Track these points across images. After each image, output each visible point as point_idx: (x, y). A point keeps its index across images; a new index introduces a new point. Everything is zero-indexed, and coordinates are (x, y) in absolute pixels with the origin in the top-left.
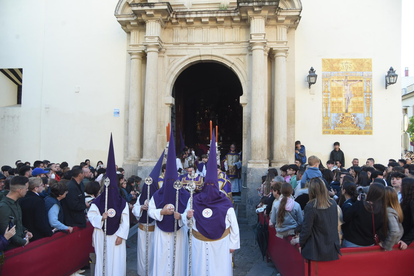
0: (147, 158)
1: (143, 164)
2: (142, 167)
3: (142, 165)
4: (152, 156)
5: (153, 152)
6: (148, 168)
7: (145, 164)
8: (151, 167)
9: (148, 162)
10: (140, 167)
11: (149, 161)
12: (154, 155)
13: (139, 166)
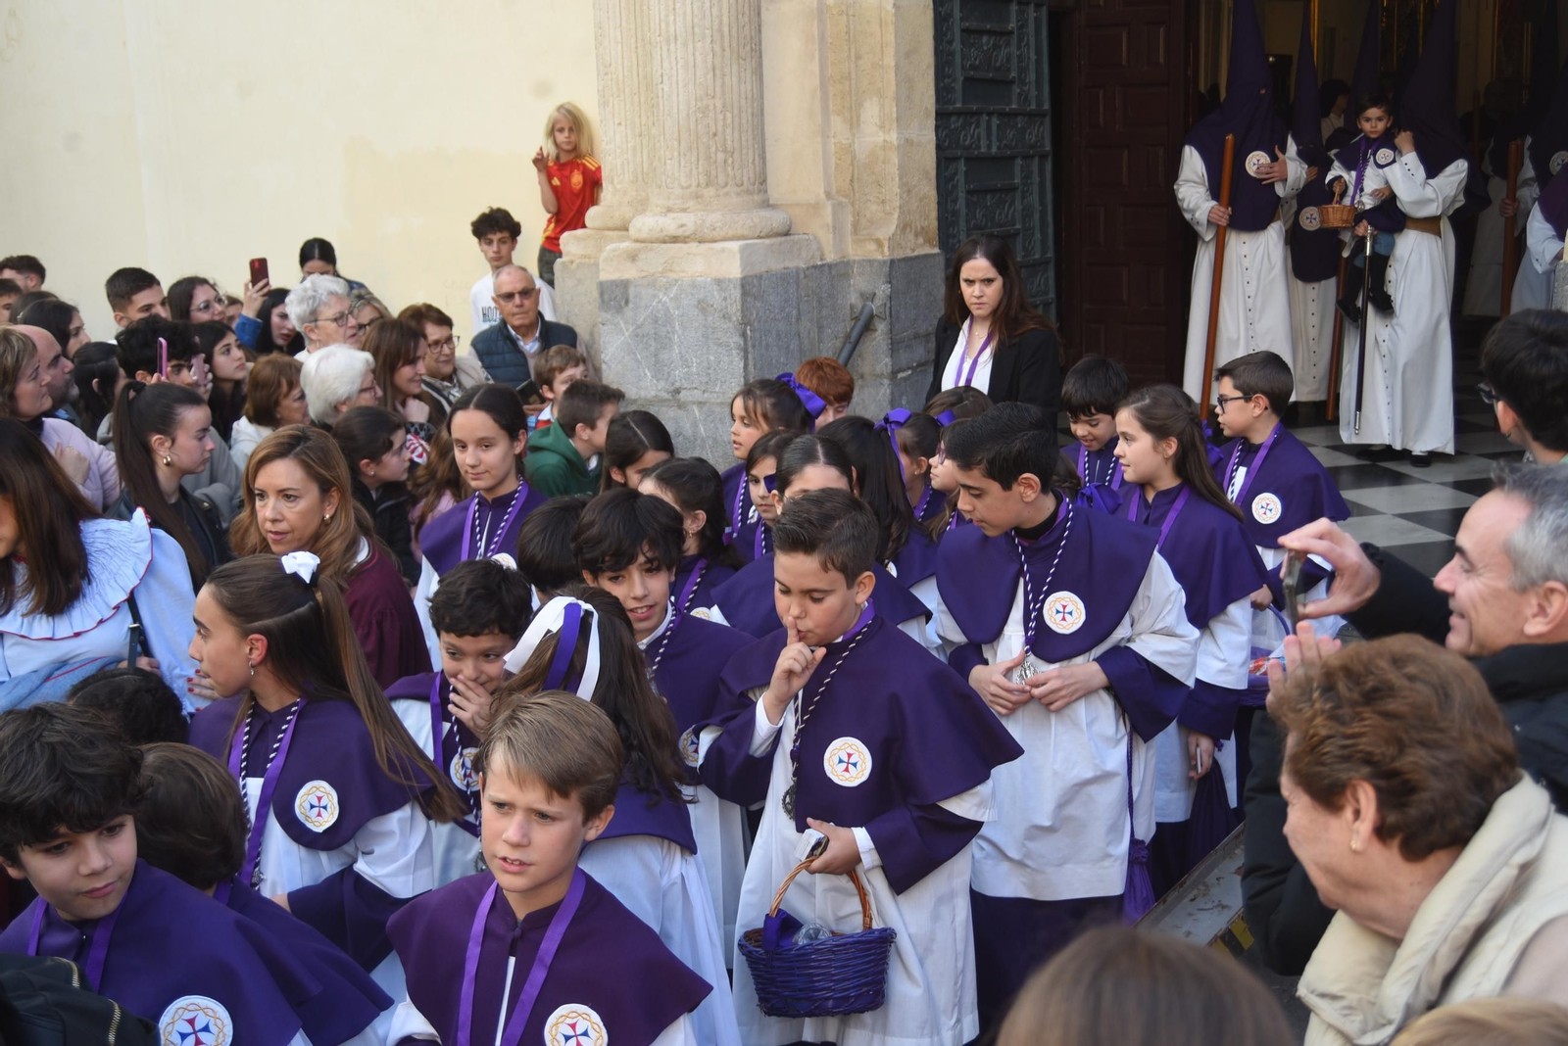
0: (669, 210)
1: (633, 257)
2: (632, 291)
3: (629, 272)
4: (709, 192)
5: (721, 156)
6: (676, 298)
7: (654, 261)
8: (694, 285)
9: (675, 240)
10: (615, 284)
11: (679, 232)
12: (721, 179)
13: (604, 276)
